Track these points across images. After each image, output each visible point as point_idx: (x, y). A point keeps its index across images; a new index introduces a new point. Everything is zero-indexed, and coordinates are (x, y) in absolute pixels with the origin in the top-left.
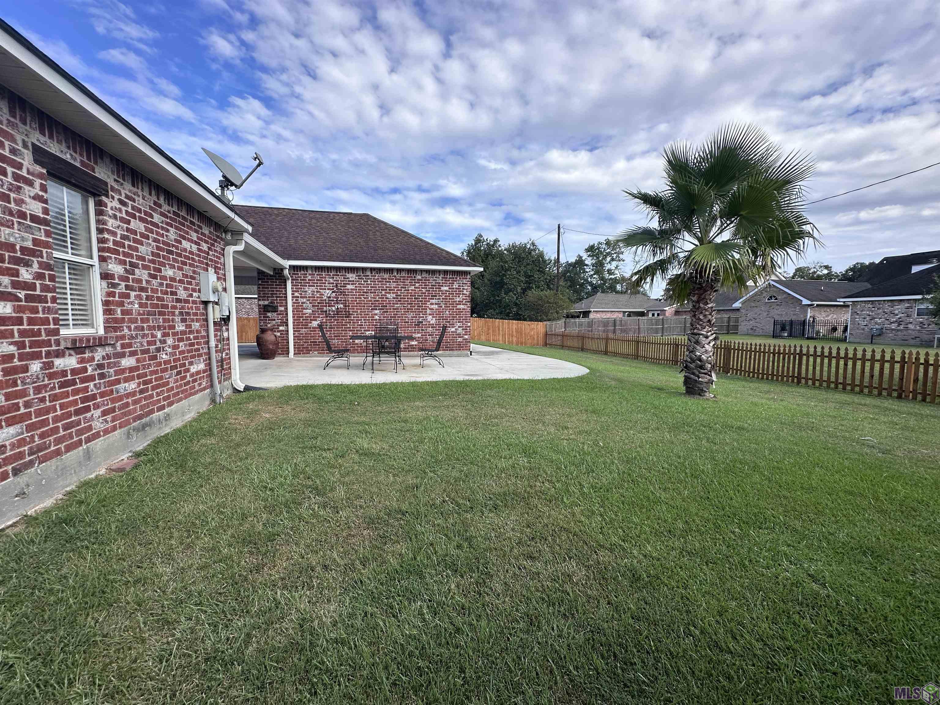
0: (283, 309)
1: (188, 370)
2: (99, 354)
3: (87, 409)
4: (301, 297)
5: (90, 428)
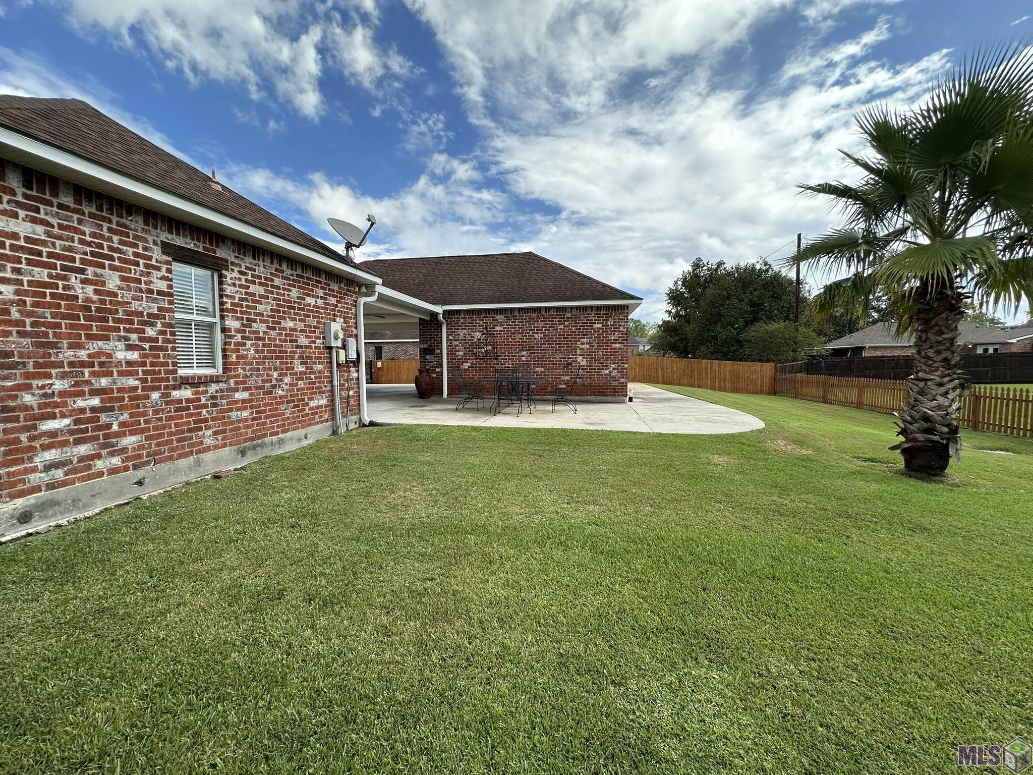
0: (439, 351)
1: (308, 404)
2: (213, 388)
3: (200, 429)
4: (455, 340)
5: (201, 443)
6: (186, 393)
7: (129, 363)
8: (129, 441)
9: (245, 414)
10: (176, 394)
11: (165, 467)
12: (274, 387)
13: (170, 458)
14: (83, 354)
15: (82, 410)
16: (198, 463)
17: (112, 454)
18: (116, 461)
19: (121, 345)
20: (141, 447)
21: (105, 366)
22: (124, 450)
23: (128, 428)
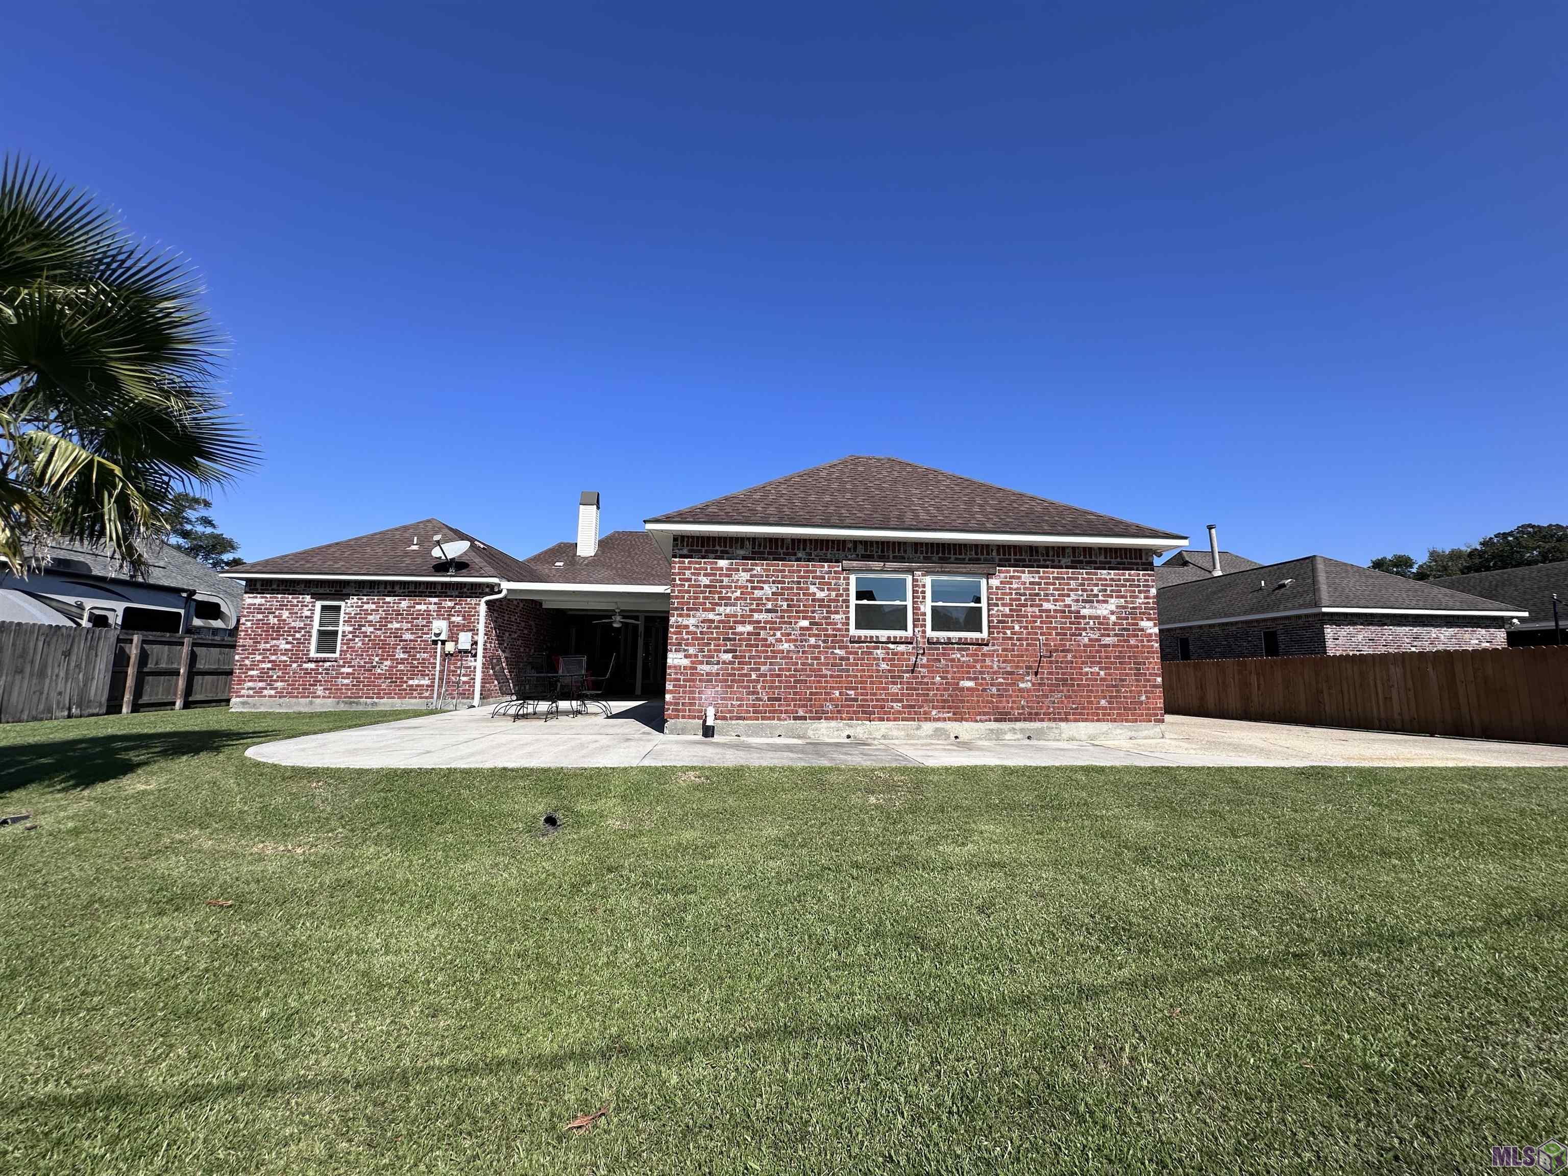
6: (312, 665)
7: (286, 650)
8: (279, 684)
9: (346, 681)
10: (305, 666)
11: (294, 700)
12: (375, 667)
13: (297, 697)
14: (268, 646)
15: (264, 669)
16: (311, 703)
17: (271, 689)
18: (273, 692)
19: (284, 642)
20: (284, 689)
21: (275, 651)
22: (276, 688)
23: (281, 679)
